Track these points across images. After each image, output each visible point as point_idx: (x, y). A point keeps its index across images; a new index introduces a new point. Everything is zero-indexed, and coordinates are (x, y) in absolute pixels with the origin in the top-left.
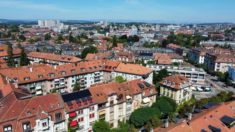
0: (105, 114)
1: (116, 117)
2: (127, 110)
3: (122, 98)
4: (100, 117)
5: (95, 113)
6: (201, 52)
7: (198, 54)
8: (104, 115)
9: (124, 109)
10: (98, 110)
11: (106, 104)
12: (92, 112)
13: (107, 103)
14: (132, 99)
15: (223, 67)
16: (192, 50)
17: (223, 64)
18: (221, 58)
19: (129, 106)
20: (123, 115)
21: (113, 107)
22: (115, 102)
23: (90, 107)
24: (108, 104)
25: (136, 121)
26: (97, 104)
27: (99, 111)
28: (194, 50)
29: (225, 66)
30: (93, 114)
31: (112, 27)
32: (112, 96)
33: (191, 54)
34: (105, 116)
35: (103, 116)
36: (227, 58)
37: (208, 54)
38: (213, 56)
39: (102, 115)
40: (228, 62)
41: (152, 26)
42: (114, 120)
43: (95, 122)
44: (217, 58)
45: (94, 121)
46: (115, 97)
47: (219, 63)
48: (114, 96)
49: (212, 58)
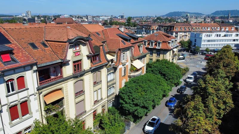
0: (63, 98)
1: (89, 106)
2: (109, 87)
3: (97, 58)
4: (47, 111)
5: (32, 98)
6: (152, 26)
7: (149, 29)
8: (60, 102)
9: (104, 85)
10: (38, 90)
11: (64, 68)
12: (17, 98)
13: (67, 67)
14: (115, 61)
15: (181, 38)
16: (140, 26)
17: (181, 33)
18: (178, 27)
19: (111, 77)
20: (102, 99)
21: (82, 78)
22: (86, 64)
23: (6, 78)
24: (68, 71)
25: (136, 105)
26: (35, 68)
27: (45, 91)
28: (143, 26)
29: (183, 36)
30: (25, 105)
31: (38, 19)
32: (78, 48)
33: (139, 30)
34: (62, 106)
35: (57, 106)
36: (184, 27)
37: (161, 26)
38: (169, 26)
39: (53, 103)
40: (186, 31)
41: (83, 18)
42: (85, 112)
43: (32, 128)
44: (175, 27)
45: (29, 127)
46: (85, 50)
47: (177, 33)
48: (81, 46)
49: (167, 29)
